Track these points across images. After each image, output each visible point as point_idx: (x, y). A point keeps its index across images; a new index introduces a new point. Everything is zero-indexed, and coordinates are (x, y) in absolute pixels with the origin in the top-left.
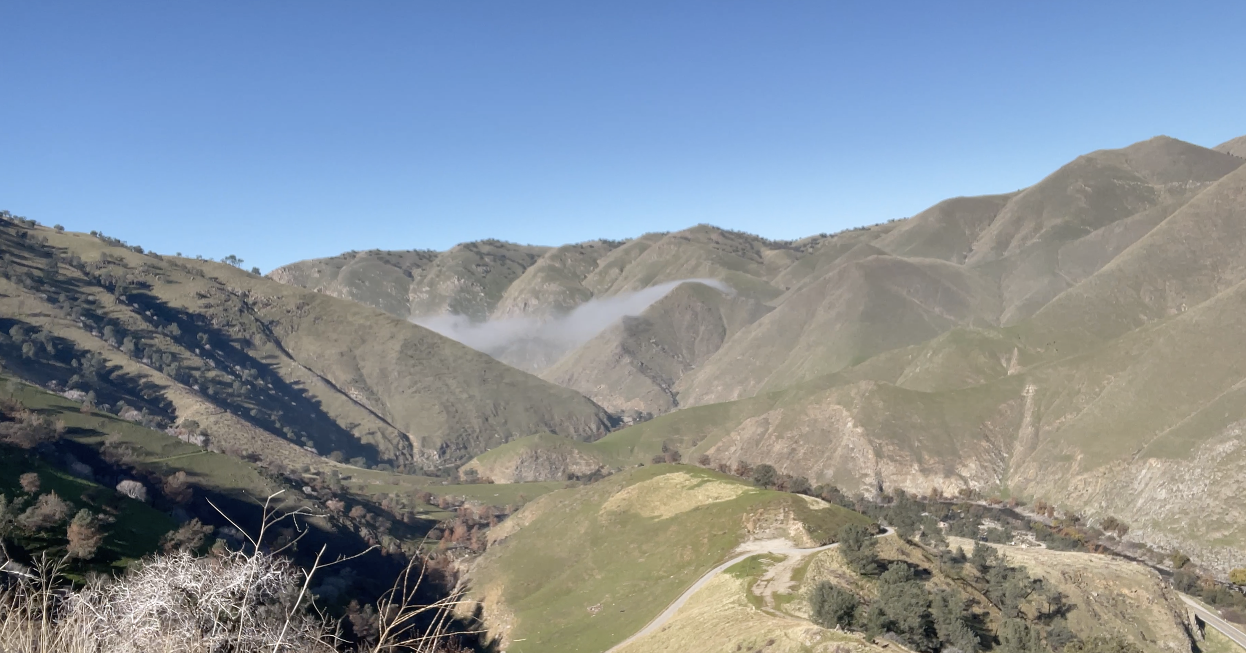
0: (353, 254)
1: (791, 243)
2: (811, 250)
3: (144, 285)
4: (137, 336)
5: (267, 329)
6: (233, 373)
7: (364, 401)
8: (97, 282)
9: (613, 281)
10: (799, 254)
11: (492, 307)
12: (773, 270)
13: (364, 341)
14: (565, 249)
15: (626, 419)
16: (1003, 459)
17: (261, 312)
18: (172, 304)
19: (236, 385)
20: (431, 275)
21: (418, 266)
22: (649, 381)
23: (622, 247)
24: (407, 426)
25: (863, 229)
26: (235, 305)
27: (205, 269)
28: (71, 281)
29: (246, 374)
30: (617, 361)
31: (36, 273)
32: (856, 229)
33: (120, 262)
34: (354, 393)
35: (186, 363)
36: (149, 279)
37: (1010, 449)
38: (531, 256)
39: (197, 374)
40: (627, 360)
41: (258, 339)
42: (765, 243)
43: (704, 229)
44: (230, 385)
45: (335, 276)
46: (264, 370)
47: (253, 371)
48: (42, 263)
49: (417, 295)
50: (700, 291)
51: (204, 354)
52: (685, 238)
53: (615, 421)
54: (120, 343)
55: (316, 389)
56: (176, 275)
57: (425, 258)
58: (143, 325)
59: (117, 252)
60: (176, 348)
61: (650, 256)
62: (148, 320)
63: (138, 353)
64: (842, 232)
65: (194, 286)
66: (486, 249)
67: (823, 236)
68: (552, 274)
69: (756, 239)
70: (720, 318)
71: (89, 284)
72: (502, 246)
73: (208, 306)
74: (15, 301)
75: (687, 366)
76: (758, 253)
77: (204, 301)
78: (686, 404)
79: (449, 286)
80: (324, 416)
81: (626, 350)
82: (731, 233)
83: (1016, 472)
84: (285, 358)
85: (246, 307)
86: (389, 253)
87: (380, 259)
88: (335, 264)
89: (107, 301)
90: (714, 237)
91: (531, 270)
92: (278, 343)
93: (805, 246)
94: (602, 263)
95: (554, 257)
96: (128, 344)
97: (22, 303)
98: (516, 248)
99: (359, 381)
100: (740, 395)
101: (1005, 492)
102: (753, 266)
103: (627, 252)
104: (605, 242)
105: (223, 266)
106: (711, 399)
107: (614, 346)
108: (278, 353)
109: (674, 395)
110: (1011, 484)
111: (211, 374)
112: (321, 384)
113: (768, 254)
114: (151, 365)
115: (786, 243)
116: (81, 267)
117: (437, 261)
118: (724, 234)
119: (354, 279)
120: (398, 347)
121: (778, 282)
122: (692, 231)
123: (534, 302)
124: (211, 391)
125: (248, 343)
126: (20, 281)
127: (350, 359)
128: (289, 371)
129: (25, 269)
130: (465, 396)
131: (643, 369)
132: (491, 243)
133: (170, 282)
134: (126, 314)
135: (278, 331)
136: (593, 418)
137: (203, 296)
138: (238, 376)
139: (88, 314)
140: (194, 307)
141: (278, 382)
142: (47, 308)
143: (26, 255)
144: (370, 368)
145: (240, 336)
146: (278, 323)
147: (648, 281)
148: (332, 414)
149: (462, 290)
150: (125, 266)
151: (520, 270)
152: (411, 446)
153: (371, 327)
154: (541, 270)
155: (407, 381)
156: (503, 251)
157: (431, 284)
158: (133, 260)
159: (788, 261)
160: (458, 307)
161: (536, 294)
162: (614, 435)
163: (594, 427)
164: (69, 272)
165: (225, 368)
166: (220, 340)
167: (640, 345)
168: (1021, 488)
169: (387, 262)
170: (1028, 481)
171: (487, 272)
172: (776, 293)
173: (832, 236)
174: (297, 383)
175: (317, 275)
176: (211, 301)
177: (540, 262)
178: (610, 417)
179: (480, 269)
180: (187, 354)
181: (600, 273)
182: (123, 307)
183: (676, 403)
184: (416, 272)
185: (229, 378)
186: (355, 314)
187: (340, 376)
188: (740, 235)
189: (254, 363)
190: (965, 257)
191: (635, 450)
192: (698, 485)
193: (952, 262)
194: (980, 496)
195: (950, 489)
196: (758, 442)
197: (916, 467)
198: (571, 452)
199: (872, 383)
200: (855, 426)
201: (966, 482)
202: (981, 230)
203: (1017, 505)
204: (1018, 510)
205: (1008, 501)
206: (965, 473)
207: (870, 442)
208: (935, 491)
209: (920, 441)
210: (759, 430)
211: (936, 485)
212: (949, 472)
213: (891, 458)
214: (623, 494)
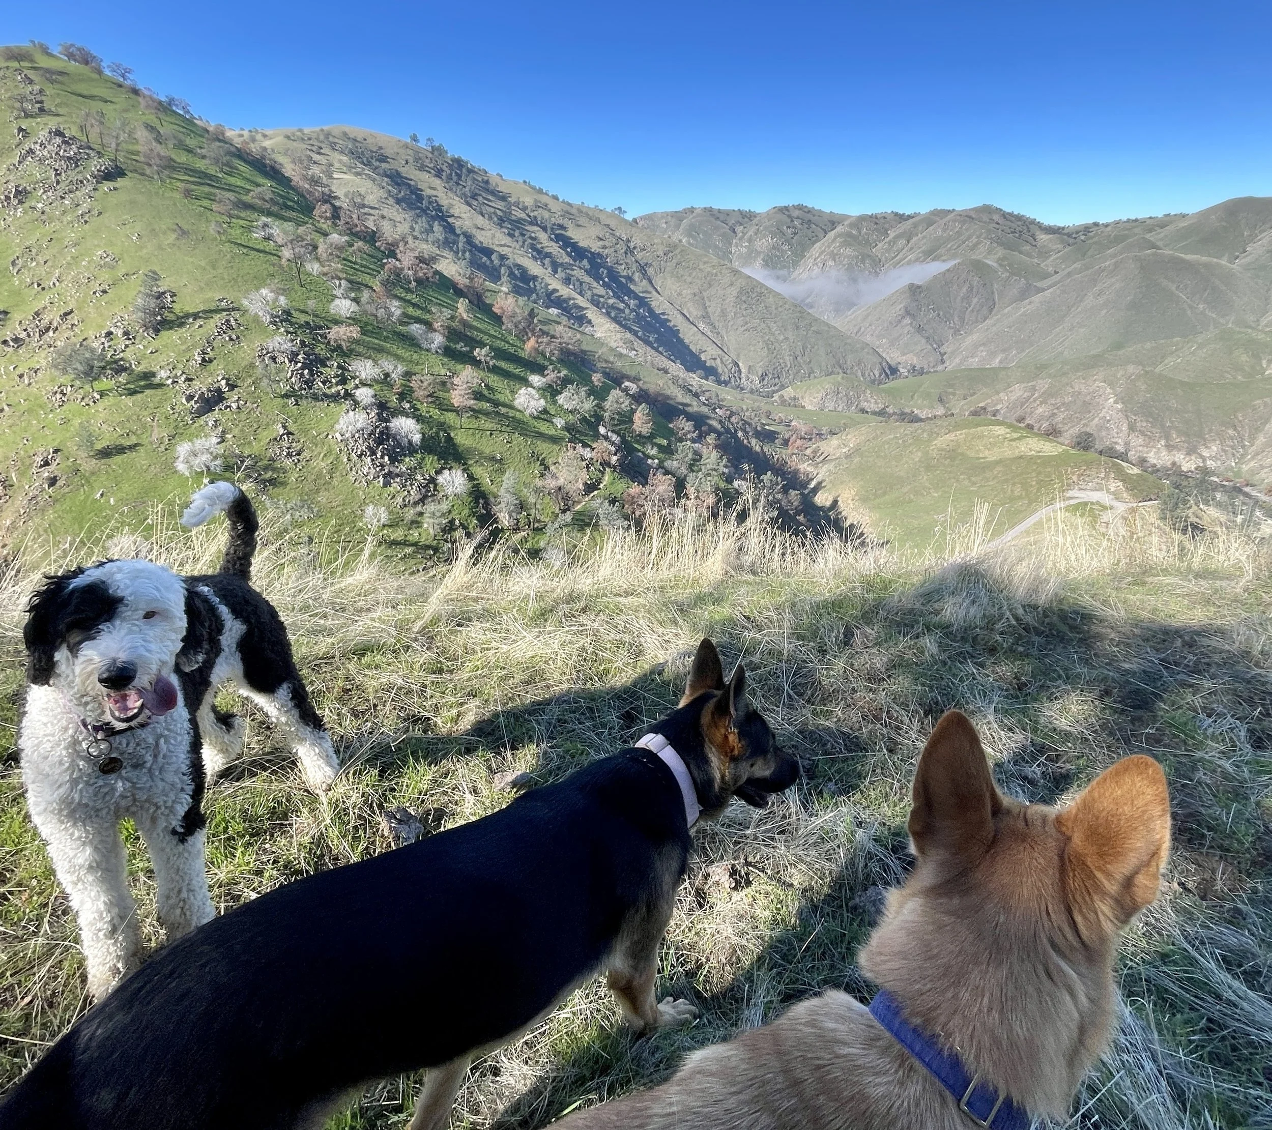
0: (692, 210)
1: (1063, 228)
2: (1083, 237)
3: (562, 227)
4: (565, 266)
5: (643, 269)
6: (623, 302)
7: (709, 334)
8: (534, 222)
9: (899, 251)
10: (1071, 241)
11: (795, 264)
12: (1044, 253)
13: (710, 285)
14: (862, 218)
15: (902, 370)
16: (1243, 447)
17: (639, 256)
18: (581, 244)
19: (627, 311)
20: (751, 233)
21: (741, 224)
22: (924, 341)
23: (911, 221)
24: (738, 355)
25: (1136, 220)
26: (622, 248)
27: (602, 217)
28: (519, 221)
29: (632, 303)
30: (900, 321)
31: (499, 213)
32: (1128, 221)
33: (545, 207)
34: (701, 326)
35: (595, 291)
36: (566, 222)
37: (1252, 439)
38: (833, 222)
39: (602, 300)
40: (907, 321)
41: (637, 277)
42: (1040, 226)
43: (987, 210)
44: (623, 311)
45: (678, 227)
46: (643, 302)
47: (637, 302)
48: (500, 205)
49: (738, 249)
50: (979, 267)
51: (606, 286)
52: (968, 217)
53: (894, 371)
54: (556, 272)
55: (676, 321)
56: (582, 221)
57: (747, 217)
58: (567, 260)
59: (544, 199)
60: (587, 279)
61: (936, 231)
62: (569, 254)
63: (567, 281)
64: (1117, 223)
65: (594, 231)
66: (796, 213)
67: (1096, 224)
68: (849, 239)
69: (1033, 222)
70: (993, 293)
71: (531, 224)
72: (809, 211)
73: (605, 247)
74: (489, 234)
75: (956, 332)
76: (1033, 236)
77: (601, 243)
78: (951, 365)
79: (764, 243)
80: (681, 341)
81: (908, 313)
82: (1011, 214)
83: (1253, 458)
84: (654, 293)
85: (629, 251)
86: (719, 211)
87: (713, 215)
88: (679, 217)
89: (543, 236)
90: (996, 217)
91: (832, 234)
92: (650, 282)
93: (1077, 233)
94: (892, 234)
95: (851, 225)
96: (561, 274)
97: (494, 236)
98: (820, 213)
99: (706, 317)
100: (1000, 362)
101: (1238, 474)
102: (1028, 248)
103: (915, 226)
104: (896, 214)
105: (611, 215)
106: (974, 362)
107: (899, 308)
108: (651, 289)
109: (943, 354)
110: (1245, 468)
111: (611, 301)
112: (679, 317)
113: (1042, 237)
114: (575, 290)
115: (1059, 228)
116: (524, 209)
117: (755, 221)
118: (1006, 216)
119: (692, 231)
120: (735, 293)
121: (1048, 265)
122: (976, 210)
123: (831, 263)
124: (613, 315)
125: (630, 279)
126: (490, 218)
127: (700, 299)
128: (659, 304)
129: (492, 210)
130: (782, 337)
131: (920, 329)
132: (800, 207)
133: (579, 226)
134: (554, 248)
135: (650, 271)
136: (878, 366)
137: (601, 239)
138: (627, 305)
139: (534, 248)
140: (595, 247)
141: (651, 311)
142: (507, 240)
143: (490, 198)
144: (714, 309)
145: (625, 273)
146: (651, 265)
147: (931, 254)
148: (686, 341)
149: (774, 248)
150: (549, 211)
151: (821, 234)
152: (740, 371)
153: (716, 275)
154: (839, 235)
155: (740, 321)
156: (810, 216)
157: (750, 241)
158: (554, 206)
159: (1060, 246)
160: (771, 262)
161: (833, 256)
162: (892, 384)
163: (877, 373)
164: (519, 214)
165: (618, 298)
166: (613, 275)
167: (920, 310)
168: (1253, 472)
169: (718, 218)
170: (1262, 467)
171: (795, 234)
172: (1045, 276)
173: (1107, 226)
174: (663, 314)
175: (664, 226)
176: (607, 243)
177: (839, 229)
178: (890, 367)
179: (790, 231)
180: (595, 284)
181: (889, 243)
182: (553, 244)
183: (943, 362)
184: (739, 229)
185: (622, 306)
186: (705, 263)
187: (693, 311)
188: (1019, 218)
189: (636, 297)
190: (1237, 257)
191: (916, 397)
192: (1019, 439)
193: (1224, 262)
194: (1213, 473)
195: (1188, 464)
196: (1022, 404)
197: (1163, 442)
198: (864, 392)
199: (1141, 368)
200: (1116, 402)
201: (1204, 461)
202: (1262, 232)
203: (1247, 485)
204: (1247, 489)
205: (1239, 482)
206: (1206, 453)
207: (1127, 417)
208: (1174, 464)
209: (1172, 422)
210: (1029, 394)
211: (1177, 460)
212: (1191, 451)
213: (1142, 433)
214: (951, 437)
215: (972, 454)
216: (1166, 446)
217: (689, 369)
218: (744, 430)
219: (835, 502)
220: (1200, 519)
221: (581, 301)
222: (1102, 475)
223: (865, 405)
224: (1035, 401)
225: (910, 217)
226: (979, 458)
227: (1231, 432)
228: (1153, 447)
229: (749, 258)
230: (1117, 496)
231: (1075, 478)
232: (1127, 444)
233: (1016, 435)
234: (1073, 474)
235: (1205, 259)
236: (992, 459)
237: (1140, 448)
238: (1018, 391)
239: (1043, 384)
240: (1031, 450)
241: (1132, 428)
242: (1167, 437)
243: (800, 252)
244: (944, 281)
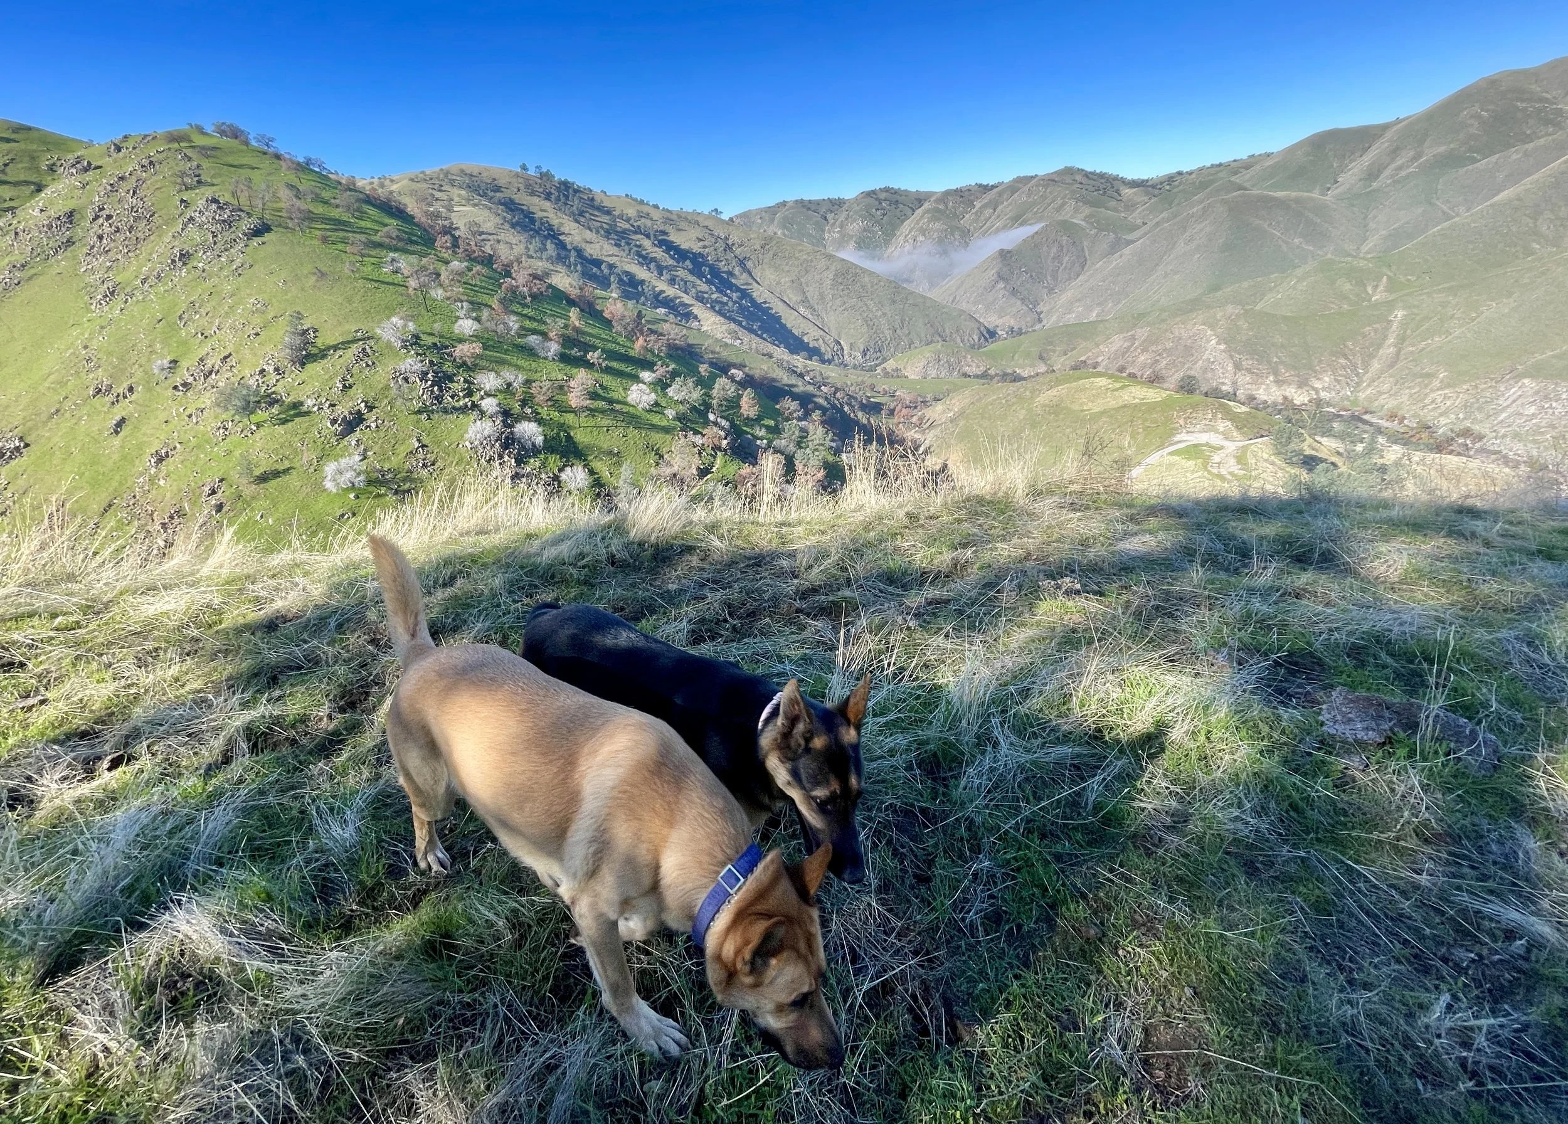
0: (784, 204)
1: (1147, 181)
2: (1168, 187)
3: (664, 233)
4: (669, 269)
5: (742, 263)
6: (726, 295)
7: (810, 316)
8: (638, 231)
9: (987, 220)
10: (1156, 192)
11: (887, 243)
12: (1130, 206)
13: (807, 272)
14: (948, 193)
15: (1000, 333)
16: (1357, 375)
17: (738, 251)
18: (682, 247)
19: (730, 304)
20: (842, 218)
21: (832, 212)
22: (1019, 303)
23: (996, 190)
24: (839, 335)
25: (1220, 165)
26: (720, 246)
27: (700, 219)
28: (624, 231)
29: (735, 296)
30: (993, 286)
31: (605, 226)
32: (1212, 166)
33: (647, 216)
34: (802, 310)
35: (699, 288)
36: (667, 228)
37: (1366, 366)
38: (920, 199)
39: (706, 296)
40: (1001, 285)
41: (737, 271)
42: (1123, 181)
43: (1069, 171)
44: (726, 304)
45: (772, 221)
46: (745, 294)
47: (739, 294)
48: (606, 219)
49: (831, 235)
50: (1067, 227)
51: (709, 282)
52: (1051, 180)
53: (992, 334)
54: (661, 274)
55: (777, 308)
56: (682, 225)
57: (837, 204)
58: (671, 262)
59: (645, 209)
60: (691, 278)
61: (1021, 197)
62: (672, 257)
63: (672, 281)
64: (1201, 169)
65: (695, 233)
66: (883, 196)
67: (1180, 173)
68: (936, 215)
69: (1116, 178)
70: (1083, 250)
71: (636, 233)
72: (896, 192)
73: (705, 247)
74: (597, 246)
75: (1051, 291)
76: (1117, 191)
77: (702, 243)
78: (1050, 322)
79: (855, 227)
80: (783, 326)
81: (1001, 277)
82: (1093, 173)
83: (1369, 385)
84: (755, 285)
85: (728, 248)
86: (810, 202)
87: (804, 206)
88: (772, 211)
89: (647, 243)
90: (1078, 178)
91: (920, 211)
92: (750, 274)
93: (1161, 183)
94: (978, 204)
95: (938, 201)
96: (666, 276)
97: (602, 247)
98: (907, 193)
99: (805, 301)
100: (1098, 316)
101: (1355, 402)
102: (1113, 203)
103: (1000, 194)
104: (980, 186)
105: (709, 216)
106: (1071, 318)
107: (992, 273)
108: (751, 281)
109: (1039, 314)
110: (1362, 396)
111: (714, 296)
112: (780, 303)
113: (1127, 192)
114: (680, 289)
115: (1143, 181)
116: (628, 220)
117: (845, 207)
118: (1087, 175)
119: (786, 223)
120: (831, 276)
121: (1135, 217)
122: (1058, 173)
123: (921, 238)
124: (717, 308)
125: (731, 274)
126: (598, 232)
127: (798, 285)
128: (760, 294)
129: (599, 224)
130: (880, 313)
131: (1014, 292)
132: (887, 190)
133: (679, 230)
134: (658, 253)
135: (749, 264)
136: (977, 331)
137: (701, 240)
138: (730, 298)
139: (639, 255)
140: (696, 248)
141: (753, 301)
142: (615, 250)
143: (596, 213)
144: (812, 292)
145: (725, 269)
146: (749, 259)
147: (1018, 220)
148: (789, 326)
149: (865, 230)
150: (651, 219)
151: (909, 212)
152: (842, 349)
153: (812, 261)
154: (927, 211)
155: (838, 302)
156: (897, 197)
157: (841, 226)
158: (655, 215)
159: (1146, 199)
160: (864, 243)
161: (923, 232)
162: (992, 346)
163: (976, 337)
164: (623, 225)
165: (721, 292)
166: (715, 272)
167: (1012, 273)
168: (1370, 400)
169: (809, 209)
170: (1381, 393)
171: (884, 215)
172: (1135, 228)
173: (1191, 173)
174: (765, 302)
175: (759, 221)
176: (706, 243)
177: (926, 205)
178: (988, 331)
179: (879, 213)
180: (698, 282)
181: (976, 213)
182: (657, 249)
183: (1040, 321)
184: (830, 216)
185: (725, 299)
186: (800, 251)
187: (793, 297)
188: (1102, 176)
189: (738, 289)
190: (1329, 189)
191: (1016, 357)
192: (1122, 388)
193: (1315, 194)
194: (1329, 404)
195: (1300, 398)
196: (1124, 354)
197: (1271, 378)
198: (965, 357)
199: (1240, 307)
200: (1218, 343)
201: (1317, 393)
202: (1351, 161)
203: (1366, 413)
204: (1366, 417)
205: (1357, 410)
206: (1318, 385)
207: (1231, 357)
208: (1285, 398)
209: (1278, 357)
210: (1126, 345)
211: (1287, 394)
212: (1302, 384)
213: (1249, 371)
214: (1054, 392)
215: (1075, 407)
216: (1275, 382)
217: (792, 352)
218: (849, 404)
219: (945, 467)
220: (1317, 450)
221: (687, 299)
222: (1210, 416)
223: (966, 369)
224: (1135, 350)
225: (993, 187)
226: (1082, 411)
227: (1342, 361)
228: (1262, 384)
229: (841, 243)
230: (1227, 437)
231: (1181, 422)
232: (1234, 383)
233: (1118, 385)
234: (1179, 417)
235: (1294, 194)
236: (1096, 410)
237: (1249, 386)
238: (1117, 342)
239: (1142, 333)
240: (1134, 398)
241: (1238, 367)
242: (1276, 373)
243: (890, 233)
244: (1033, 244)
